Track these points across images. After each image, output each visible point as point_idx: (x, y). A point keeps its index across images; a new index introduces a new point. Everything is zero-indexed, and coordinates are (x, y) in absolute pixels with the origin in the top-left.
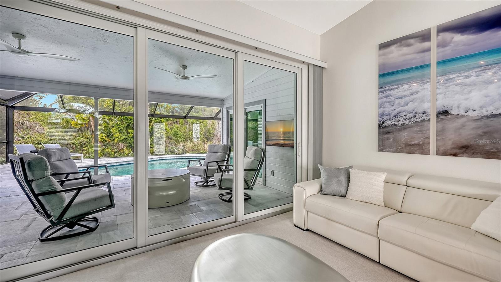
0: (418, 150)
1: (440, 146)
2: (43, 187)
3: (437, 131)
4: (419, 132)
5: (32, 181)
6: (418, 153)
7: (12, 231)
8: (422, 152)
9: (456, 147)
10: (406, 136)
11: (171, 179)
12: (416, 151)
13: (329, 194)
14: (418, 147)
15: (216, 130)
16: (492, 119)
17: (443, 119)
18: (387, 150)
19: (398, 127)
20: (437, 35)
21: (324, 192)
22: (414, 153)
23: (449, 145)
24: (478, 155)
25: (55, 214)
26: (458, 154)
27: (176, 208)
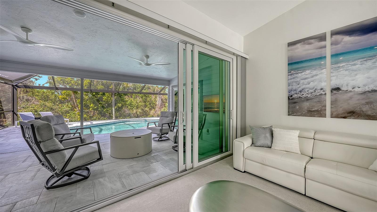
0: (317, 114)
1: (333, 112)
2: (49, 147)
3: (331, 101)
4: (318, 102)
5: (40, 142)
6: (317, 116)
7: (22, 181)
8: (320, 116)
9: (345, 112)
10: (308, 105)
11: (141, 137)
12: (316, 115)
13: (260, 146)
14: (318, 112)
15: (157, 102)
16: (372, 93)
17: (336, 93)
18: (295, 114)
19: (303, 99)
20: (331, 37)
21: (256, 145)
22: (314, 117)
23: (340, 111)
24: (362, 118)
25: (59, 167)
26: (347, 117)
27: (145, 157)
